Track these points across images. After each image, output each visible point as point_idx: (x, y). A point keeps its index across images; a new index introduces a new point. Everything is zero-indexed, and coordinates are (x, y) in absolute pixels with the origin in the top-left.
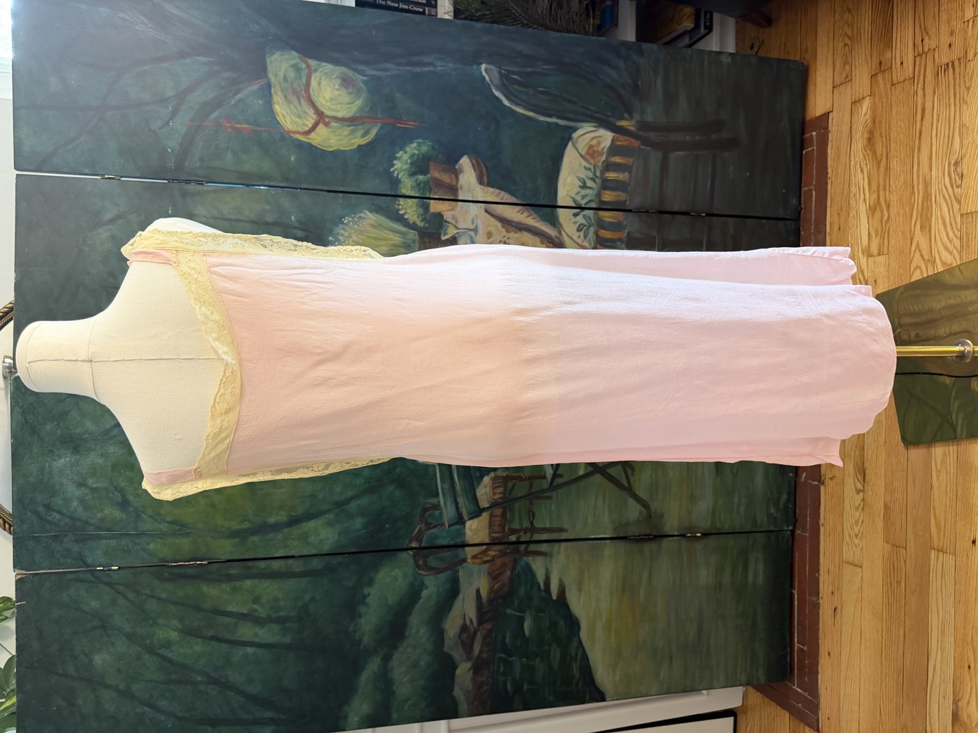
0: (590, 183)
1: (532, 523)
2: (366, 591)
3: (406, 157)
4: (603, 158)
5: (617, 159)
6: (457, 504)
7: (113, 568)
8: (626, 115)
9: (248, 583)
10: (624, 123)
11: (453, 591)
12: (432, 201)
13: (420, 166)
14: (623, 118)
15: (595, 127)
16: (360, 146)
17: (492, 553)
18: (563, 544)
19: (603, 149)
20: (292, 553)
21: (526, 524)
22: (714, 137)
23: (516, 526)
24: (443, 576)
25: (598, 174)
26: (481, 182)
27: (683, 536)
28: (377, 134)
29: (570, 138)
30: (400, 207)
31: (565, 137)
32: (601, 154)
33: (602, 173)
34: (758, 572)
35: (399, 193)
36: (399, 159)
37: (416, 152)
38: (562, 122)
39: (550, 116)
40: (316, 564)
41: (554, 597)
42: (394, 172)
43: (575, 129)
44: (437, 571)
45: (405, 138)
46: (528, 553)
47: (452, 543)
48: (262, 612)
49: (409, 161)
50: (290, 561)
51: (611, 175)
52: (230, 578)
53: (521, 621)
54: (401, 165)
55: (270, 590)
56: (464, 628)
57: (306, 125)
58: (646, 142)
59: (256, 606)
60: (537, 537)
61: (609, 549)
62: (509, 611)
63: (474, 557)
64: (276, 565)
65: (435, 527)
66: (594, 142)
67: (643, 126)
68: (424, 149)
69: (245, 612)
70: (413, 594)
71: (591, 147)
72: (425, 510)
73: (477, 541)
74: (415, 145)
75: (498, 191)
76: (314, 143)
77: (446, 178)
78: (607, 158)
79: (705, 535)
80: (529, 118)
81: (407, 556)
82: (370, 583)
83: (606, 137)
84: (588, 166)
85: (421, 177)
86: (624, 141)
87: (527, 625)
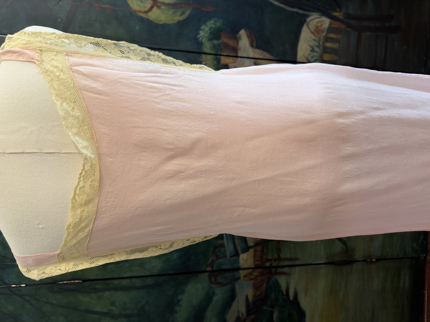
0: (316, 49)
1: (279, 256)
2: (180, 297)
3: (207, 29)
4: (324, 34)
5: (332, 35)
6: (234, 244)
7: (22, 285)
8: (338, 9)
9: (107, 294)
10: (336, 14)
11: (232, 296)
12: (222, 57)
13: (215, 35)
14: (335, 11)
15: (319, 15)
16: (179, 22)
17: (255, 274)
18: (297, 268)
19: (324, 29)
20: (135, 274)
21: (276, 256)
22: (387, 24)
23: (270, 257)
24: (226, 288)
25: (321, 43)
26: (252, 45)
27: (365, 261)
28: (190, 14)
29: (305, 21)
30: (203, 60)
31: (302, 21)
32: (323, 31)
33: (324, 43)
34: (406, 281)
35: (202, 51)
36: (203, 30)
37: (213, 26)
38: (300, 12)
39: (294, 7)
40: (149, 281)
41: (291, 298)
42: (199, 38)
43: (308, 16)
44: (222, 285)
45: (207, 17)
46: (277, 273)
47: (232, 267)
48: (116, 311)
49: (209, 31)
50: (134, 280)
51: (329, 45)
52: (96, 290)
53: (272, 313)
54: (204, 33)
55: (121, 297)
56: (238, 318)
57: (146, 7)
58: (349, 26)
59: (112, 308)
60: (282, 263)
61: (324, 270)
62: (265, 308)
63: (245, 276)
64: (125, 282)
65: (221, 258)
66: (319, 24)
67: (348, 16)
68: (218, 24)
69: (106, 311)
70: (208, 299)
71: (317, 27)
72: (215, 248)
73: (246, 266)
74: (212, 22)
75: (262, 52)
76: (151, 18)
77: (231, 43)
78: (326, 35)
79: (378, 260)
80: (281, 8)
81: (205, 276)
82: (182, 292)
83: (326, 22)
84: (315, 38)
85: (216, 42)
86: (336, 24)
87: (275, 316)
